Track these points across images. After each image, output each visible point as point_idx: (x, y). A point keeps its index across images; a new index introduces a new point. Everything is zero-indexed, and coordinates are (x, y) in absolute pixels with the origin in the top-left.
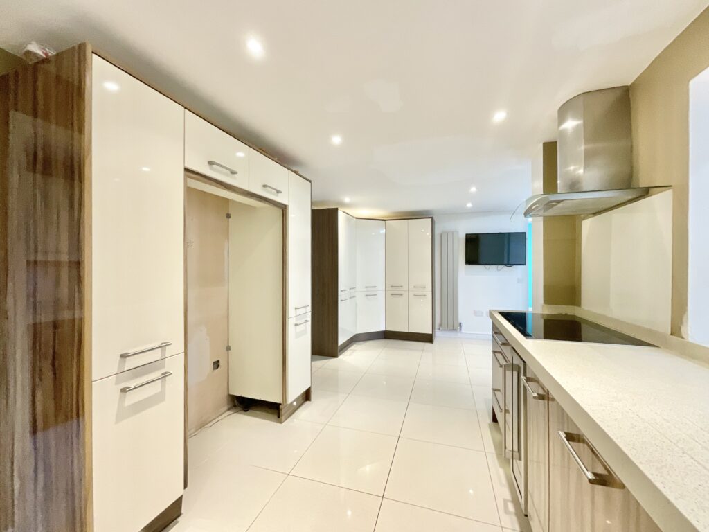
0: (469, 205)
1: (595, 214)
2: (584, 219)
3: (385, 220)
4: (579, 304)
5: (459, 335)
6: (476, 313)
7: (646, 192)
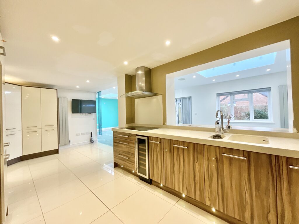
0: (78, 87)
1: (140, 98)
2: (136, 99)
3: (21, 86)
4: (134, 122)
5: (69, 146)
6: (77, 135)
7: (155, 95)
